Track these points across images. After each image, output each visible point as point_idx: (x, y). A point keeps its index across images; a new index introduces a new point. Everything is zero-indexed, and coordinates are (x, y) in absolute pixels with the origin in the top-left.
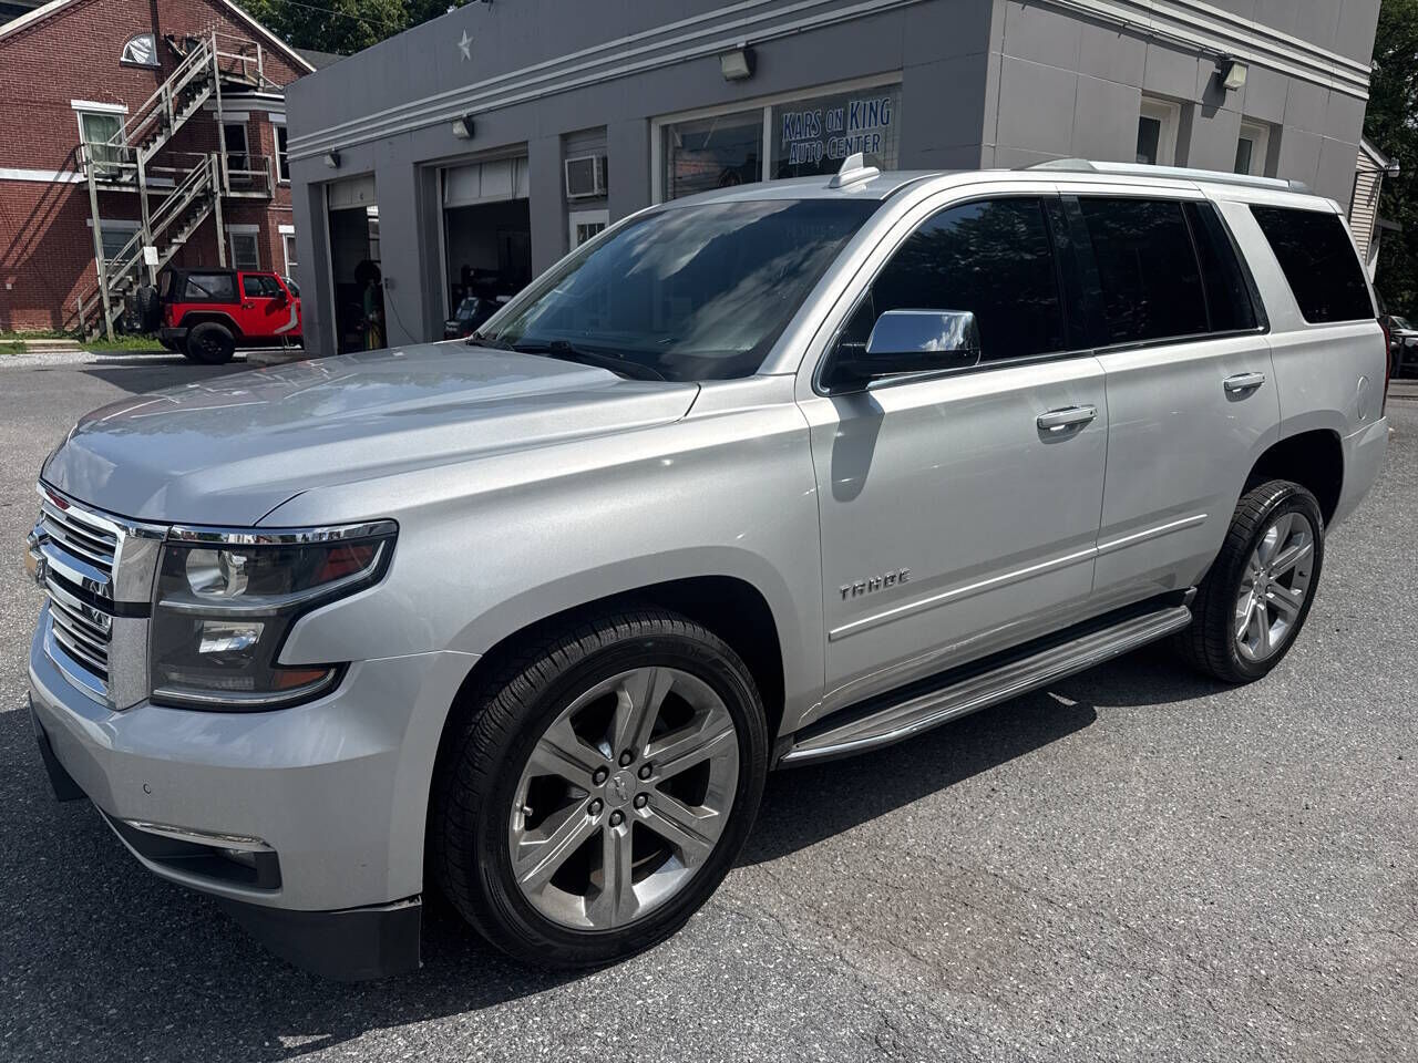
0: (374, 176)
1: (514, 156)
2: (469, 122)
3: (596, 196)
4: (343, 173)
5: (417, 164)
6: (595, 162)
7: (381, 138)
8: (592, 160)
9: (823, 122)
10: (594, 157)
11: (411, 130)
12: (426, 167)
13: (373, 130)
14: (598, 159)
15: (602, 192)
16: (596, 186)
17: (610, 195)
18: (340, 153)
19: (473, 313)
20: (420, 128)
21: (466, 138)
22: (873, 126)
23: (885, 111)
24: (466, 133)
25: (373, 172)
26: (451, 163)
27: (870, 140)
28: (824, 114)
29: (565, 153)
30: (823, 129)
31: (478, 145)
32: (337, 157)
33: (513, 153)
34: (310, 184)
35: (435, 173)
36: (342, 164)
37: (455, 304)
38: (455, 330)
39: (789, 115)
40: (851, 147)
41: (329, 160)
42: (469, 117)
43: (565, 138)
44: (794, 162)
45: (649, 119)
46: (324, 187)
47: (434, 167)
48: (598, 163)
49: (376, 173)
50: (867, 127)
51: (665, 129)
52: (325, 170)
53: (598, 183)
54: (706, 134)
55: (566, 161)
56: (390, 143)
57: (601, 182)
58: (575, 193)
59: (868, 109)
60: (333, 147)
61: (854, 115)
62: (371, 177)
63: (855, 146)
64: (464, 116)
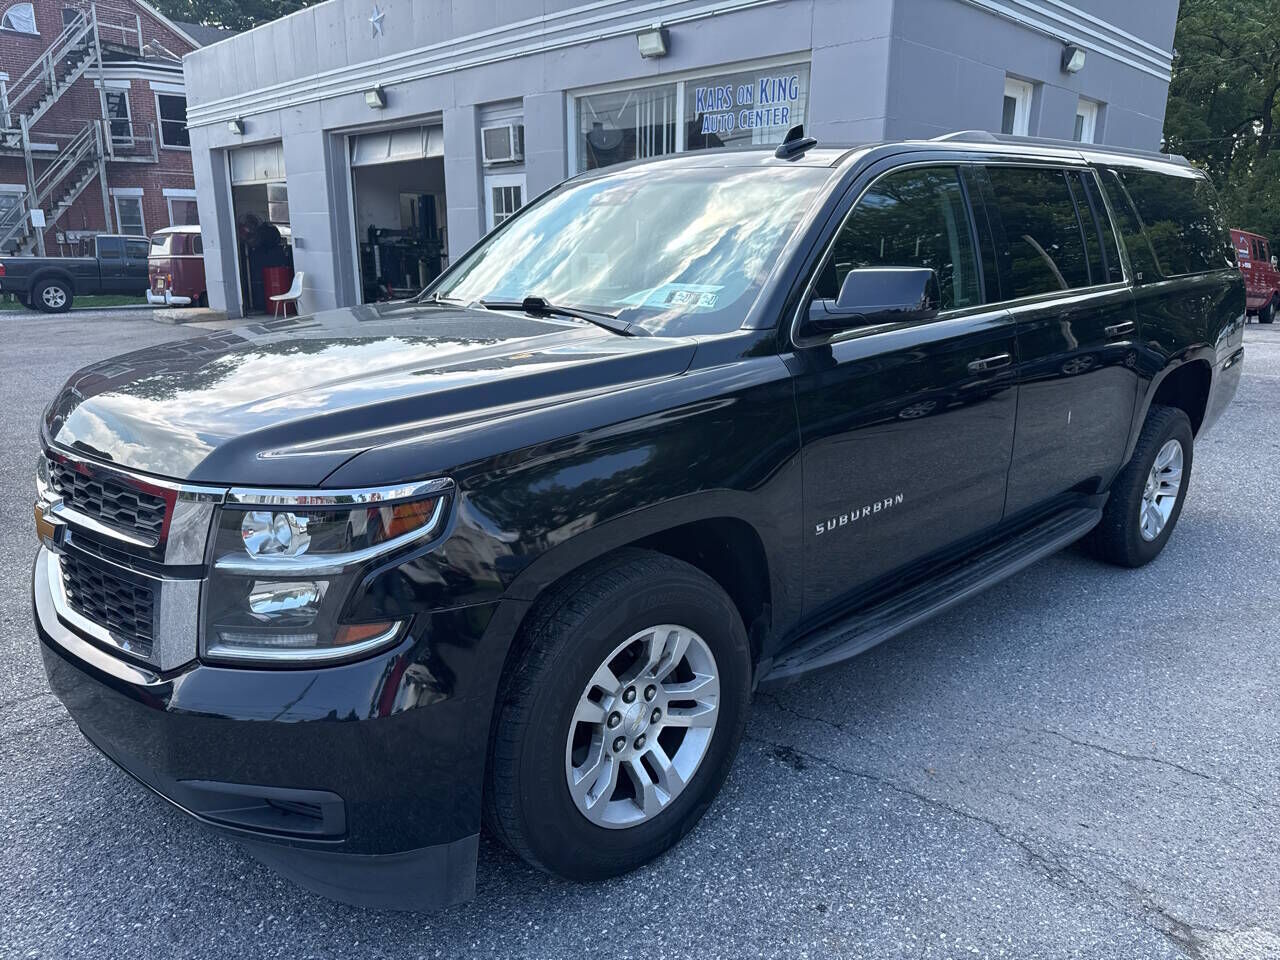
0: (281, 142)
1: (428, 125)
2: (381, 93)
3: (512, 162)
4: (248, 139)
5: (326, 131)
6: (511, 130)
7: (287, 107)
8: (509, 128)
9: (734, 96)
10: (509, 125)
11: (320, 100)
12: (335, 134)
13: (279, 99)
14: (514, 128)
15: (519, 157)
16: (512, 152)
17: (526, 162)
18: (245, 120)
20: (330, 98)
21: (379, 107)
22: (782, 100)
23: (793, 88)
24: (380, 103)
25: (281, 138)
26: (361, 131)
27: (779, 113)
28: (735, 89)
29: (479, 123)
30: (735, 102)
31: (391, 114)
32: (242, 127)
33: (426, 123)
34: (212, 150)
35: (344, 140)
36: (246, 130)
39: (701, 89)
40: (761, 119)
41: (234, 127)
42: (381, 88)
43: (480, 107)
44: (706, 132)
45: (565, 92)
46: (226, 152)
47: (343, 134)
48: (514, 130)
49: (283, 140)
50: (776, 101)
51: (578, 100)
52: (230, 137)
53: (515, 150)
54: (620, 106)
55: (482, 130)
56: (296, 112)
57: (518, 148)
58: (491, 158)
59: (777, 85)
60: (237, 115)
61: (763, 90)
62: (276, 143)
63: (765, 118)
64: (377, 86)
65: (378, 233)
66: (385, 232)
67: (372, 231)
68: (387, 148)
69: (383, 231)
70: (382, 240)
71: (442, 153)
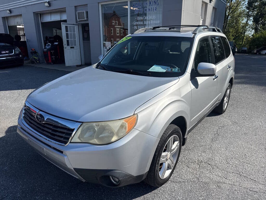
1: (61, 11)
3: (85, 20)
4: (12, 14)
5: (34, 13)
6: (85, 13)
7: (23, 6)
8: (84, 12)
9: (143, 4)
10: (84, 11)
11: (32, 5)
12: (37, 13)
13: (20, 5)
14: (85, 12)
15: (87, 19)
16: (85, 18)
17: (89, 20)
18: (11, 10)
19: (50, 47)
20: (34, 4)
21: (48, 7)
22: (155, 6)
23: (158, 2)
24: (48, 5)
26: (43, 13)
27: (154, 8)
28: (143, 3)
29: (76, 11)
30: (143, 6)
31: (51, 8)
32: (10, 11)
33: (61, 10)
34: (2, 17)
35: (39, 15)
36: (12, 12)
37: (45, 45)
38: (46, 51)
39: (134, 3)
40: (150, 10)
41: (8, 12)
42: (48, 2)
43: (76, 7)
44: (136, 13)
45: (98, 3)
46: (6, 18)
47: (38, 13)
49: (22, 15)
50: (153, 6)
51: (102, 5)
52: (7, 14)
53: (86, 18)
54: (113, 6)
55: (77, 12)
56: (26, 8)
57: (86, 17)
58: (80, 19)
59: (154, 2)
60: (9, 8)
61: (150, 3)
62: (20, 15)
63: (151, 10)
64: (48, 1)
65: (48, 38)
66: (50, 38)
67: (46, 38)
68: (50, 17)
69: (49, 37)
70: (50, 40)
71: (66, 19)
